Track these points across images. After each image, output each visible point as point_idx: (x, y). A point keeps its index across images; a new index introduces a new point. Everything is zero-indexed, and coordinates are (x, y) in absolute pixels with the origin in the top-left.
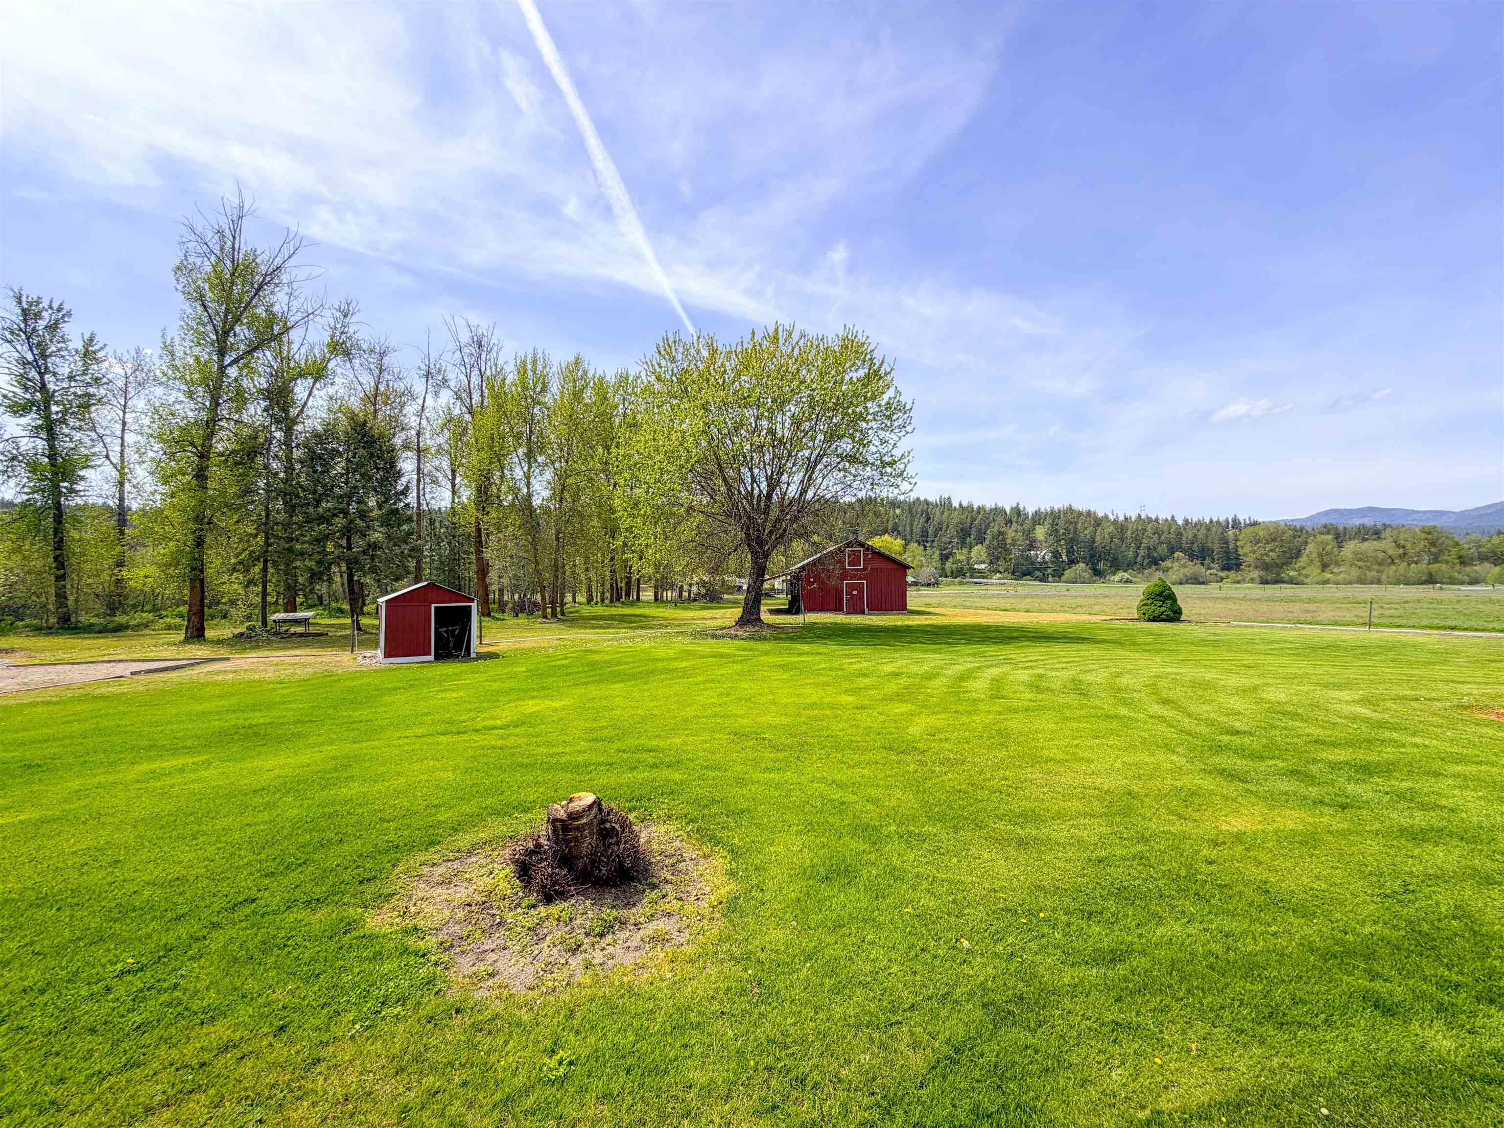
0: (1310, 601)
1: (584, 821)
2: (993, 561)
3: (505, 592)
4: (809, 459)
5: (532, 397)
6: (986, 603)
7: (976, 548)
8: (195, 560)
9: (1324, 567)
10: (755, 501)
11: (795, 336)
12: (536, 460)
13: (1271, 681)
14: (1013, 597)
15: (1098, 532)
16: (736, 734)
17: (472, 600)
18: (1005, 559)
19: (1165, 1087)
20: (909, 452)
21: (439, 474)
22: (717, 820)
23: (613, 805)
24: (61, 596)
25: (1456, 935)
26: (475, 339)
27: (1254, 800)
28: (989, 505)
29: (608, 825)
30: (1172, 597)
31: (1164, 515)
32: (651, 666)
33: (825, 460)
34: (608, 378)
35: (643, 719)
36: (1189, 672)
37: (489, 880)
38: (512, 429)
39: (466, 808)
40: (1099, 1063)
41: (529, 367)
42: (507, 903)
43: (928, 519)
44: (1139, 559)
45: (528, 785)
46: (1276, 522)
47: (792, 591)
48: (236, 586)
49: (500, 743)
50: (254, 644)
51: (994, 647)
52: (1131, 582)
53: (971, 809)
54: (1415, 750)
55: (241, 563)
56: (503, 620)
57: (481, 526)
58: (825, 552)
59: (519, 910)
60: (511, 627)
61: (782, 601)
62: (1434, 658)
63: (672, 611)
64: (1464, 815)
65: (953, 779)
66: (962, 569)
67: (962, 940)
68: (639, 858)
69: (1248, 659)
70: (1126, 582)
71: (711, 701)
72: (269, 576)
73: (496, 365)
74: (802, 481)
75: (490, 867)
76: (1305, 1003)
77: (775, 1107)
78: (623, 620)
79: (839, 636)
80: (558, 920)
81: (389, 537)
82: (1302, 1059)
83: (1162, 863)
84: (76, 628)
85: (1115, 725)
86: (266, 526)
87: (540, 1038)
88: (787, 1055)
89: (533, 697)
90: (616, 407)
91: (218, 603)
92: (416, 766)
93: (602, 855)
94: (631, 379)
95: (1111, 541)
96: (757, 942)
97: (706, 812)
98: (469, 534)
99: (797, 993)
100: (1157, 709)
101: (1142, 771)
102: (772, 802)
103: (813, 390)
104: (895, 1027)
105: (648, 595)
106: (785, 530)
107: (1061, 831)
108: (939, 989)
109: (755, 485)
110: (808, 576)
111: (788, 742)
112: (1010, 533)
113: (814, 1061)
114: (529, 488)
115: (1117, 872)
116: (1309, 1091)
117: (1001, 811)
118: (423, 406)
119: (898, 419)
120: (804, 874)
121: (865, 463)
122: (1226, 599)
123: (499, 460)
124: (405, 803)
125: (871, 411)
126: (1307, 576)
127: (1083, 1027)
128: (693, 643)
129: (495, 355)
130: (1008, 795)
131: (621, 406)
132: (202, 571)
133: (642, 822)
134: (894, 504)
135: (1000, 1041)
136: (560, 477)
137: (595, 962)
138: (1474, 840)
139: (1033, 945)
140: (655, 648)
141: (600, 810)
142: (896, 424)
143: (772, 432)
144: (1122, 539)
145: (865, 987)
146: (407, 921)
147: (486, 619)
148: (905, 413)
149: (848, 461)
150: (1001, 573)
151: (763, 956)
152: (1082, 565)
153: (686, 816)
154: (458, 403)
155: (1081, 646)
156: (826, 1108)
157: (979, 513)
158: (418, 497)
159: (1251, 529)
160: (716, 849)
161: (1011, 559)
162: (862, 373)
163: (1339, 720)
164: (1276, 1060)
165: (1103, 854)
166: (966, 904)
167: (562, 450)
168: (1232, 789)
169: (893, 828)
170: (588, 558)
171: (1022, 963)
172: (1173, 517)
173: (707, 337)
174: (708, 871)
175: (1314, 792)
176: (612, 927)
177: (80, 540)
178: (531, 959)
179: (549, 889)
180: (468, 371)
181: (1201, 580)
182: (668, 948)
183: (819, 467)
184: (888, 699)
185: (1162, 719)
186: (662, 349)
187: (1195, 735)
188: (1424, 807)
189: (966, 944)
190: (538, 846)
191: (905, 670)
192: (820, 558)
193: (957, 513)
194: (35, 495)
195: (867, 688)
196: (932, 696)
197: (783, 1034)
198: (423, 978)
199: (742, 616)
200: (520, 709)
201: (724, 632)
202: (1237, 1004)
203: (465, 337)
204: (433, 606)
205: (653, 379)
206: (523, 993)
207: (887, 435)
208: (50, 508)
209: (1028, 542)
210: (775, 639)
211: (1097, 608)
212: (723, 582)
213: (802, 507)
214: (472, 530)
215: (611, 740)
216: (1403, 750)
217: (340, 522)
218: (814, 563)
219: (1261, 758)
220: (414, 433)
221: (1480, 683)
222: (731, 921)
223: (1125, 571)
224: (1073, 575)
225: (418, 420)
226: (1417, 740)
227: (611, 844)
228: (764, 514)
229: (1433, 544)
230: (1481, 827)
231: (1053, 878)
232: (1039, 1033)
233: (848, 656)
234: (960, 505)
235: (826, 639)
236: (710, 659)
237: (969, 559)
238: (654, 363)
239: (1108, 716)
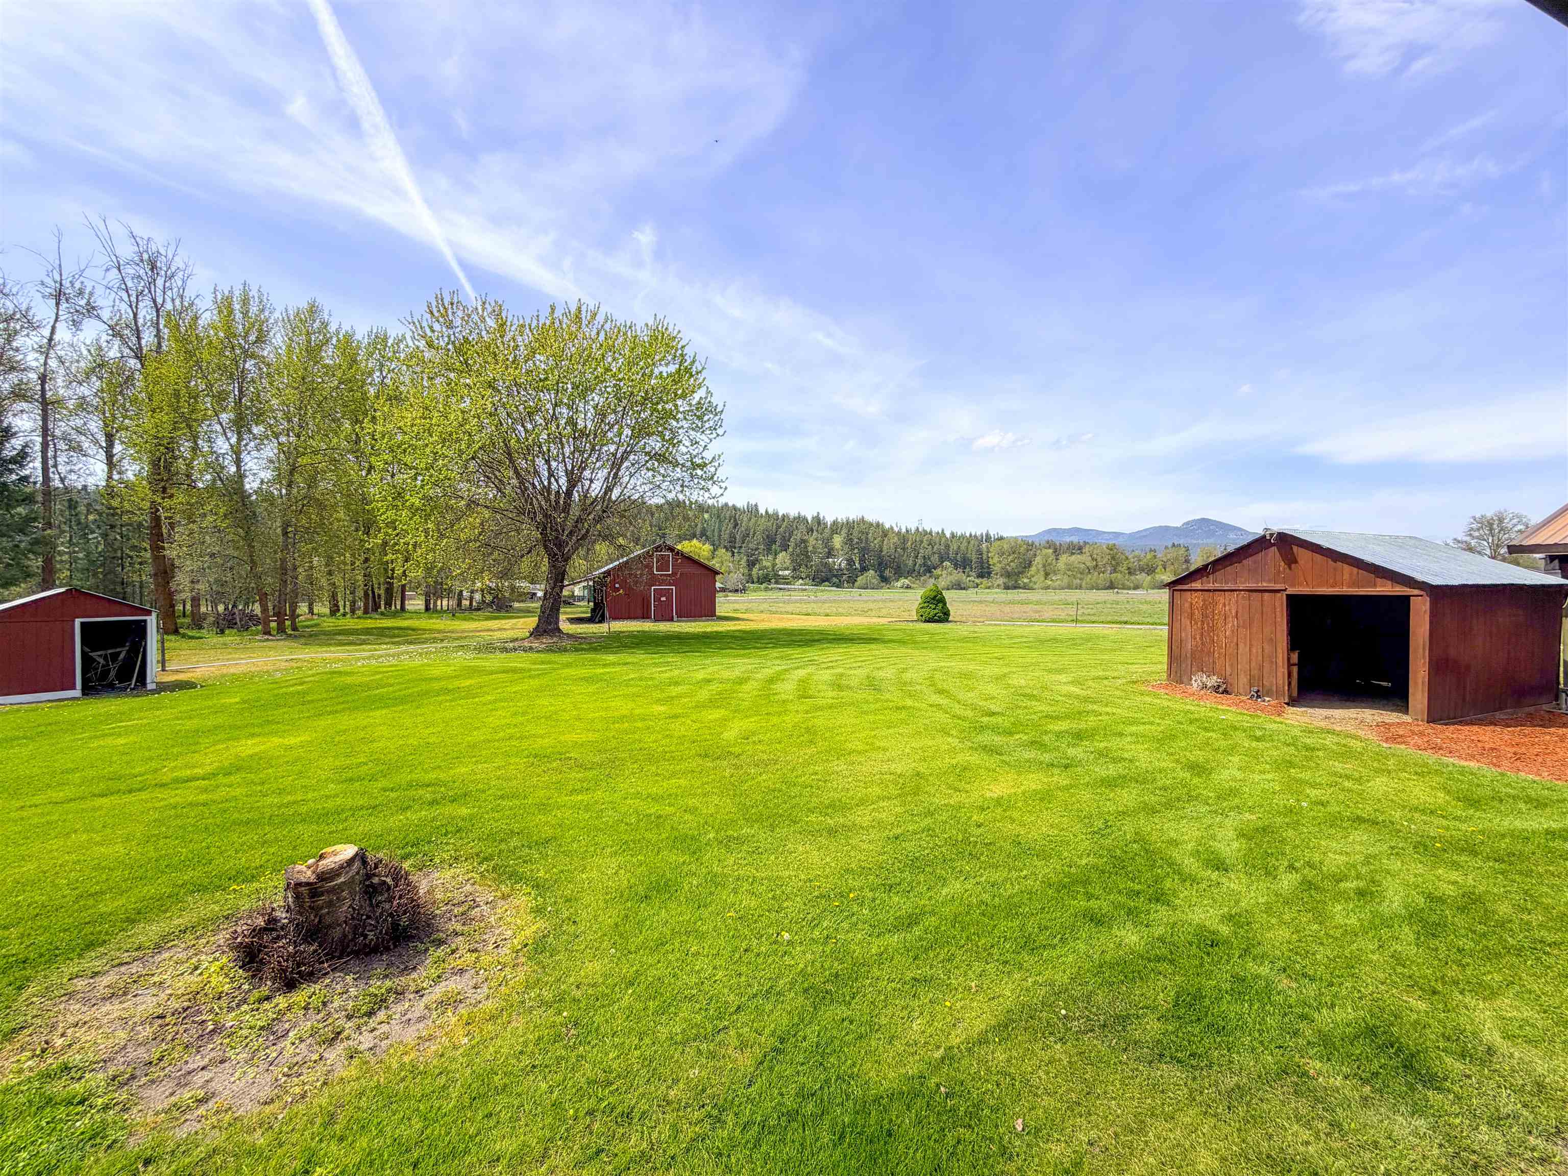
0: (1038, 603)
1: (342, 879)
2: (796, 567)
3: (203, 602)
4: (614, 455)
5: (241, 347)
6: (789, 608)
7: (780, 555)
9: (1047, 575)
10: (552, 497)
11: (600, 318)
12: (250, 432)
13: (1014, 670)
14: (814, 602)
15: (885, 542)
16: (536, 756)
17: (149, 613)
18: (806, 565)
19: (954, 1025)
20: (719, 456)
21: (83, 438)
22: (518, 855)
23: (380, 855)
25: (1136, 854)
26: (145, 256)
27: (1007, 769)
29: (376, 880)
30: (942, 601)
31: (936, 529)
32: (424, 686)
33: (632, 457)
34: (358, 337)
35: (415, 750)
36: (956, 665)
37: (195, 978)
38: (210, 386)
39: (150, 890)
40: (903, 1018)
41: (237, 307)
42: (224, 1003)
43: (736, 525)
44: (917, 567)
45: (251, 847)
46: (1016, 538)
47: (595, 598)
49: (203, 797)
51: (800, 650)
52: (910, 588)
53: (785, 806)
54: (1108, 717)
56: (201, 638)
57: (163, 514)
58: (632, 556)
59: (245, 1007)
60: (214, 647)
61: (584, 608)
62: (1115, 646)
63: (449, 622)
64: (1137, 764)
65: (767, 779)
66: (767, 575)
67: (783, 933)
68: (419, 913)
69: (998, 652)
70: (907, 588)
71: (503, 722)
73: (182, 297)
74: (607, 478)
75: (194, 960)
76: (1046, 928)
77: (599, 1152)
78: (382, 634)
79: (649, 644)
80: (306, 1008)
82: (1048, 974)
83: (944, 832)
85: (903, 715)
87: (286, 1161)
88: (611, 1092)
89: (253, 735)
90: (370, 374)
92: (56, 844)
93: (369, 917)
94: (390, 342)
96: (572, 980)
97: (503, 846)
98: (140, 525)
99: (619, 1023)
100: (936, 699)
101: (926, 754)
102: (581, 825)
103: (620, 380)
104: (722, 1034)
105: (416, 603)
106: (588, 531)
107: (863, 817)
108: (763, 985)
109: (553, 480)
110: (614, 581)
111: (597, 759)
112: (812, 541)
113: (641, 1090)
114: (239, 467)
115: (909, 846)
116: (1052, 999)
117: (813, 805)
118: (51, 340)
119: (709, 420)
120: (621, 896)
121: (676, 464)
122: (981, 602)
123: (189, 427)
124: (37, 898)
125: (681, 409)
126: (1035, 583)
127: (889, 989)
128: (478, 658)
129: (180, 283)
130: (818, 789)
131: (378, 374)
133: (421, 870)
134: (702, 508)
135: (819, 1021)
136: (288, 456)
137: (361, 1048)
138: (1144, 782)
139: (845, 925)
140: (429, 665)
141: (364, 862)
142: (707, 425)
143: (572, 422)
144: (904, 549)
145: (690, 1000)
146: (49, 1061)
147: (173, 637)
148: (716, 414)
149: (657, 460)
150: (803, 579)
151: (578, 994)
152: (872, 572)
153: (477, 855)
154: (117, 342)
155: (873, 646)
156: (655, 1135)
157: (783, 520)
158: (45, 470)
159: (999, 542)
160: (518, 886)
161: (812, 566)
162: (672, 368)
163: (1060, 698)
164: (1030, 980)
165: (899, 831)
166: (784, 897)
167: (289, 421)
168: (992, 761)
169: (711, 836)
170: (332, 558)
171: (836, 943)
172: (943, 530)
173: (493, 304)
174: (509, 913)
175: (1047, 757)
176: (385, 1001)
178: (266, 1066)
179: (292, 972)
180: (133, 299)
181: (963, 586)
182: (463, 1010)
183: (626, 464)
184: (700, 706)
185: (939, 706)
186: (435, 310)
187: (964, 719)
188: (1115, 760)
189: (786, 936)
190: (272, 921)
191: (717, 676)
192: (627, 562)
193: (763, 519)
195: (679, 696)
196: (743, 700)
197: (605, 1072)
198: (82, 1133)
199: (538, 625)
200: (232, 751)
201: (516, 644)
202: (1002, 940)
203: (126, 251)
204: (78, 620)
205: (422, 344)
206: (256, 1111)
207: (698, 436)
209: (826, 550)
210: (577, 650)
211: (884, 612)
212: (513, 588)
213: (607, 507)
214: (146, 519)
215: (373, 778)
216: (1100, 718)
218: (620, 568)
219: (1011, 734)
220: (33, 376)
221: (1141, 664)
222: (539, 963)
223: (906, 578)
224: (864, 582)
225: (42, 359)
226: (1108, 709)
227: (380, 902)
228: (564, 512)
229: (1113, 558)
230: (1147, 771)
231: (859, 860)
232: (853, 1004)
233: (656, 665)
234: (767, 512)
235: (634, 648)
236: (500, 676)
237: (774, 565)
238: (425, 324)
239: (898, 708)
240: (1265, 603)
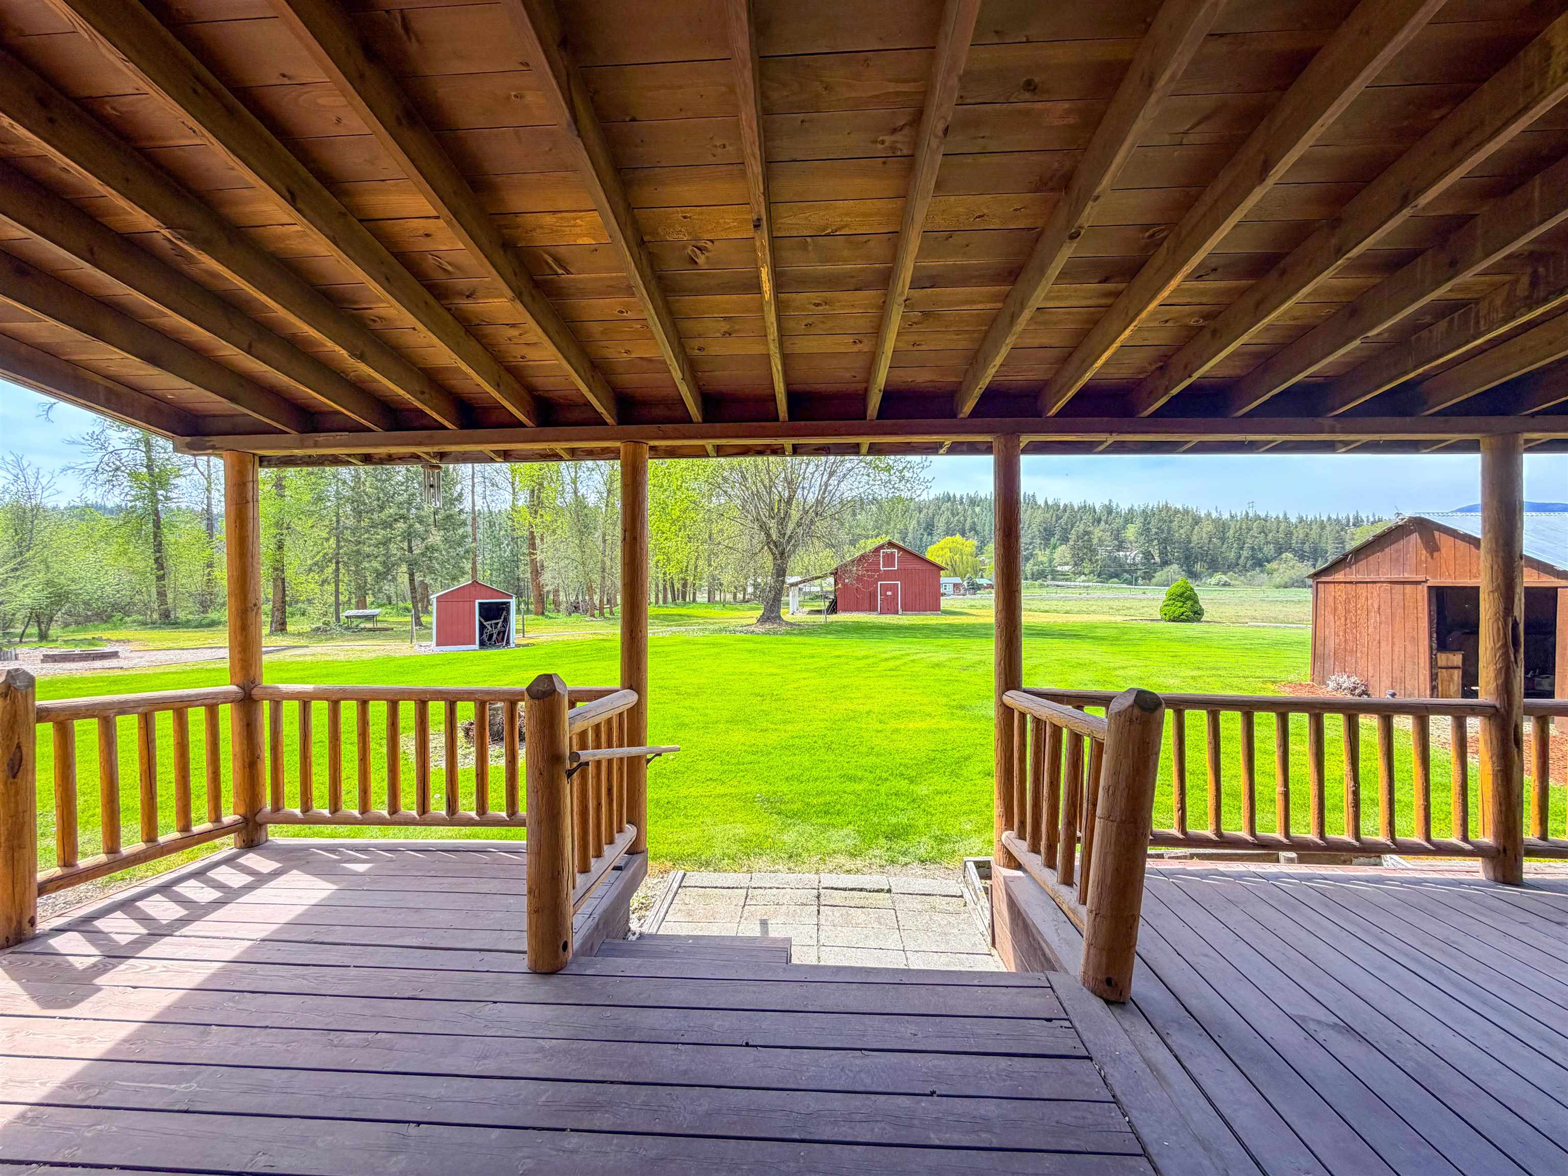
2: (1078, 562)
3: (560, 593)
7: (1060, 548)
8: (277, 561)
10: (775, 506)
15: (1195, 531)
17: (511, 597)
18: (1090, 560)
24: (162, 594)
28: (1077, 502)
30: (1194, 598)
31: (1274, 513)
44: (1241, 561)
48: (312, 586)
50: (329, 636)
52: (1229, 585)
55: (316, 564)
56: (556, 618)
57: (535, 530)
60: (563, 625)
66: (1043, 571)
70: (1224, 585)
72: (341, 575)
81: (446, 540)
84: (176, 623)
86: (337, 531)
91: (297, 602)
95: (1210, 541)
98: (523, 538)
112: (1097, 533)
114: (576, 494)
132: (283, 571)
144: (1223, 539)
147: (533, 616)
150: (1086, 575)
152: (1175, 567)
157: (1065, 510)
158: (473, 503)
161: (1097, 561)
172: (1285, 515)
177: (176, 543)
193: (1040, 511)
194: (137, 503)
199: (763, 614)
201: (749, 629)
204: (477, 602)
208: (149, 514)
209: (1116, 542)
210: (791, 635)
214: (526, 533)
217: (401, 526)
223: (1225, 573)
224: (1164, 577)
234: (1046, 502)
237: (1051, 561)
240: (1407, 596)
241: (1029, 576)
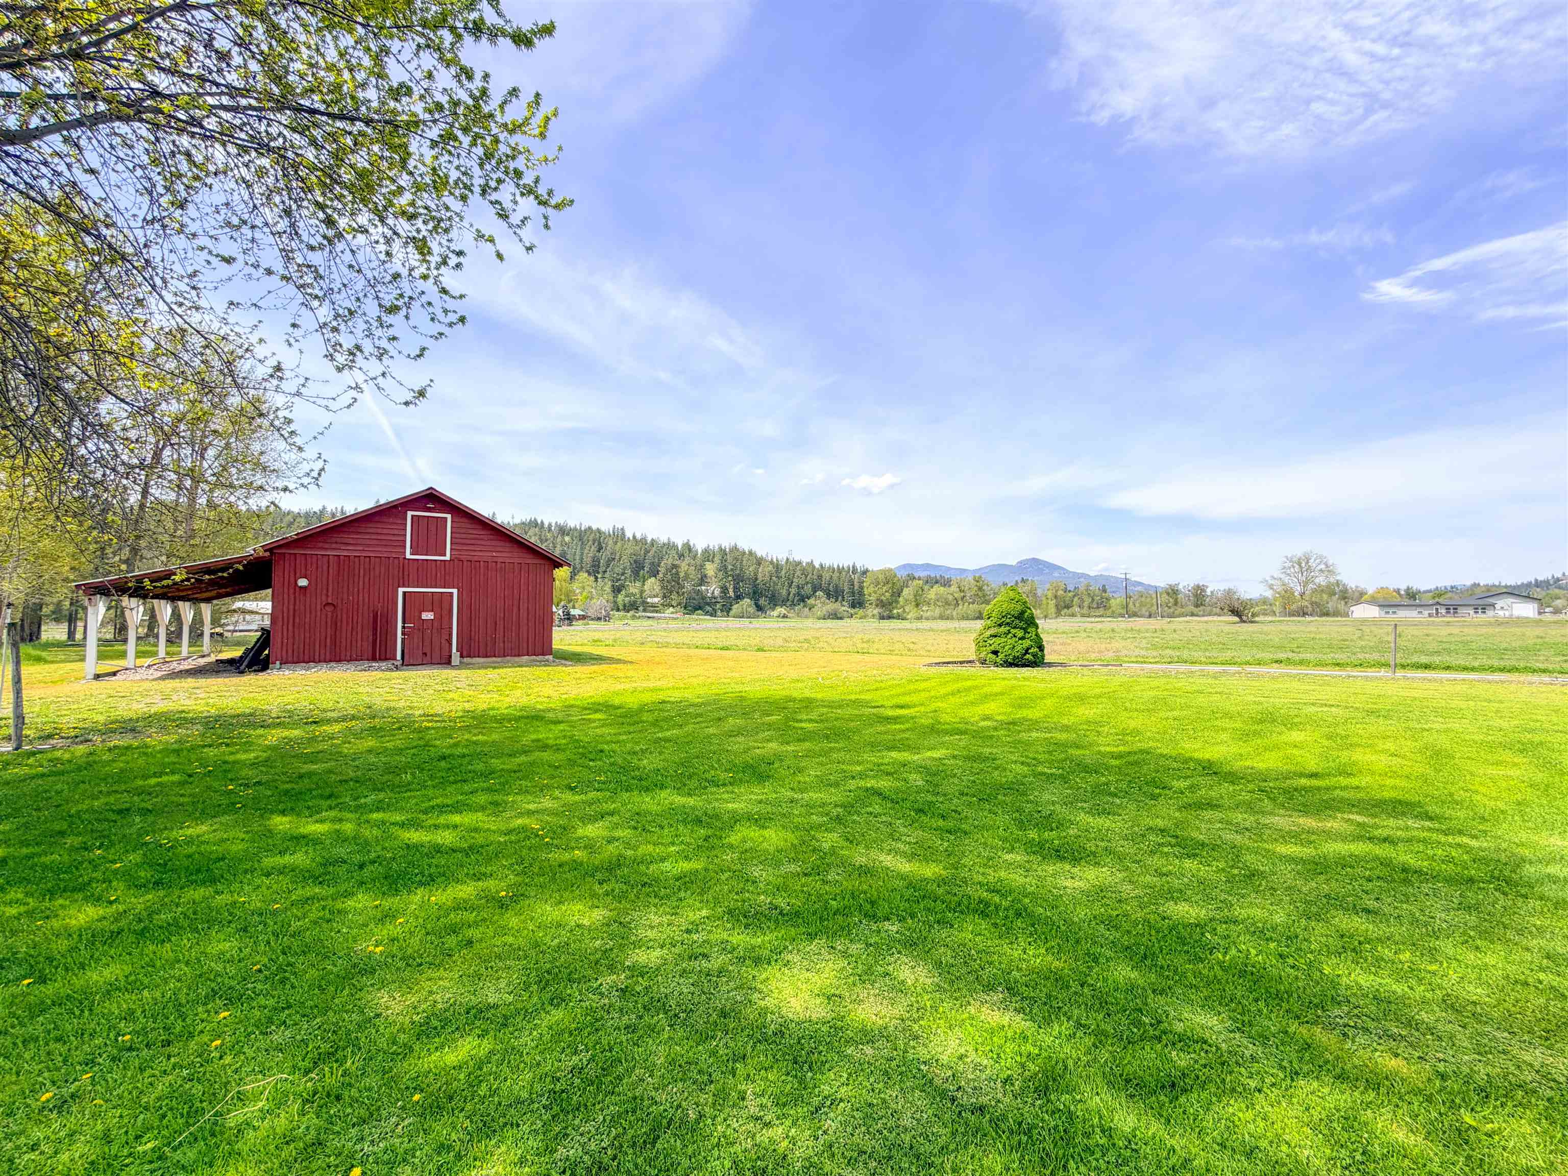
2: (667, 594)
7: (649, 581)
9: (918, 605)
15: (759, 571)
18: (678, 593)
28: (663, 539)
43: (600, 548)
44: (791, 597)
52: (786, 617)
70: (783, 617)
95: (771, 579)
112: (683, 567)
126: (906, 613)
134: (562, 530)
144: (778, 578)
150: (674, 607)
152: (747, 601)
157: (652, 545)
161: (683, 593)
172: (812, 561)
193: (630, 544)
209: (699, 577)
223: (782, 607)
224: (739, 610)
234: (634, 537)
237: (642, 592)
241: (621, 607)
